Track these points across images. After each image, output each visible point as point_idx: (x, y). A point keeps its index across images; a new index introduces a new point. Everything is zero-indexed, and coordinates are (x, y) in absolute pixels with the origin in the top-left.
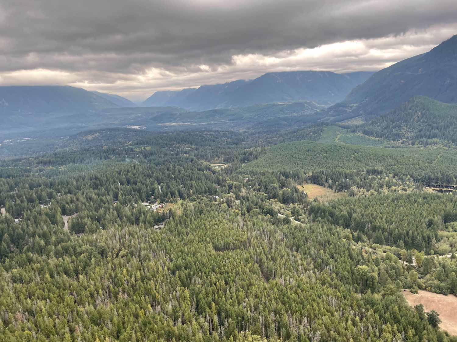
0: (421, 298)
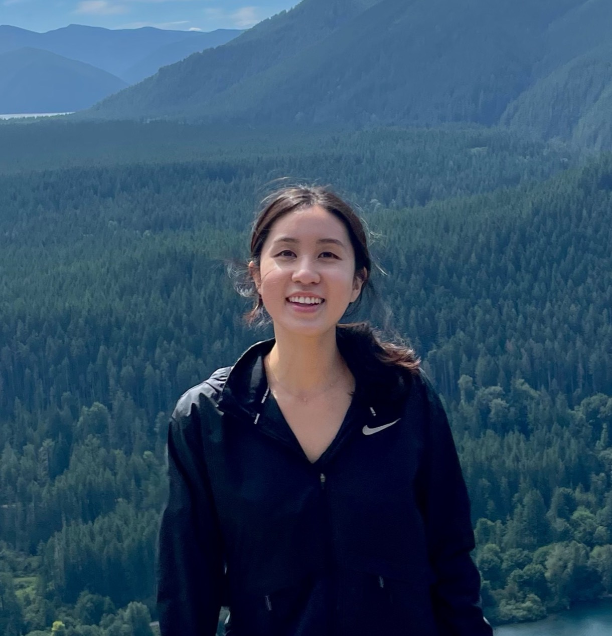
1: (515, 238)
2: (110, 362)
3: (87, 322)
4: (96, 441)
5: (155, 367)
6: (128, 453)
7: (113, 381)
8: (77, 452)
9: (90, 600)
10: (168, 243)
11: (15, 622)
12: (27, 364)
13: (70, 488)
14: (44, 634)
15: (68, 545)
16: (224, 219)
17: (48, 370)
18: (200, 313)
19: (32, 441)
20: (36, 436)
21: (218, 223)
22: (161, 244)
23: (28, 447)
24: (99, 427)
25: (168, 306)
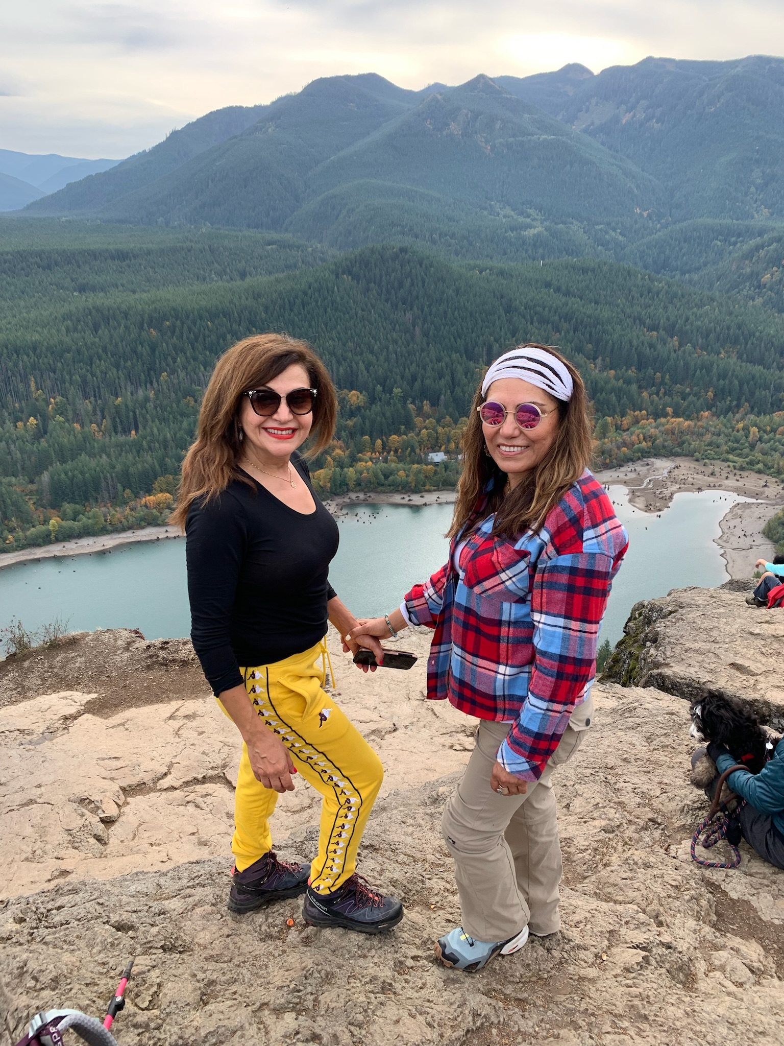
1: (298, 302)
2: (65, 373)
3: (47, 349)
4: (61, 419)
5: (93, 375)
6: (82, 426)
7: (67, 384)
8: (51, 425)
9: (68, 507)
10: (90, 300)
11: (26, 521)
12: (13, 374)
13: (50, 446)
14: (43, 528)
15: (52, 478)
16: (123, 285)
17: (26, 376)
18: (117, 345)
19: (21, 420)
20: (24, 417)
21: (121, 288)
22: (86, 301)
23: (20, 424)
24: (61, 411)
25: (97, 340)
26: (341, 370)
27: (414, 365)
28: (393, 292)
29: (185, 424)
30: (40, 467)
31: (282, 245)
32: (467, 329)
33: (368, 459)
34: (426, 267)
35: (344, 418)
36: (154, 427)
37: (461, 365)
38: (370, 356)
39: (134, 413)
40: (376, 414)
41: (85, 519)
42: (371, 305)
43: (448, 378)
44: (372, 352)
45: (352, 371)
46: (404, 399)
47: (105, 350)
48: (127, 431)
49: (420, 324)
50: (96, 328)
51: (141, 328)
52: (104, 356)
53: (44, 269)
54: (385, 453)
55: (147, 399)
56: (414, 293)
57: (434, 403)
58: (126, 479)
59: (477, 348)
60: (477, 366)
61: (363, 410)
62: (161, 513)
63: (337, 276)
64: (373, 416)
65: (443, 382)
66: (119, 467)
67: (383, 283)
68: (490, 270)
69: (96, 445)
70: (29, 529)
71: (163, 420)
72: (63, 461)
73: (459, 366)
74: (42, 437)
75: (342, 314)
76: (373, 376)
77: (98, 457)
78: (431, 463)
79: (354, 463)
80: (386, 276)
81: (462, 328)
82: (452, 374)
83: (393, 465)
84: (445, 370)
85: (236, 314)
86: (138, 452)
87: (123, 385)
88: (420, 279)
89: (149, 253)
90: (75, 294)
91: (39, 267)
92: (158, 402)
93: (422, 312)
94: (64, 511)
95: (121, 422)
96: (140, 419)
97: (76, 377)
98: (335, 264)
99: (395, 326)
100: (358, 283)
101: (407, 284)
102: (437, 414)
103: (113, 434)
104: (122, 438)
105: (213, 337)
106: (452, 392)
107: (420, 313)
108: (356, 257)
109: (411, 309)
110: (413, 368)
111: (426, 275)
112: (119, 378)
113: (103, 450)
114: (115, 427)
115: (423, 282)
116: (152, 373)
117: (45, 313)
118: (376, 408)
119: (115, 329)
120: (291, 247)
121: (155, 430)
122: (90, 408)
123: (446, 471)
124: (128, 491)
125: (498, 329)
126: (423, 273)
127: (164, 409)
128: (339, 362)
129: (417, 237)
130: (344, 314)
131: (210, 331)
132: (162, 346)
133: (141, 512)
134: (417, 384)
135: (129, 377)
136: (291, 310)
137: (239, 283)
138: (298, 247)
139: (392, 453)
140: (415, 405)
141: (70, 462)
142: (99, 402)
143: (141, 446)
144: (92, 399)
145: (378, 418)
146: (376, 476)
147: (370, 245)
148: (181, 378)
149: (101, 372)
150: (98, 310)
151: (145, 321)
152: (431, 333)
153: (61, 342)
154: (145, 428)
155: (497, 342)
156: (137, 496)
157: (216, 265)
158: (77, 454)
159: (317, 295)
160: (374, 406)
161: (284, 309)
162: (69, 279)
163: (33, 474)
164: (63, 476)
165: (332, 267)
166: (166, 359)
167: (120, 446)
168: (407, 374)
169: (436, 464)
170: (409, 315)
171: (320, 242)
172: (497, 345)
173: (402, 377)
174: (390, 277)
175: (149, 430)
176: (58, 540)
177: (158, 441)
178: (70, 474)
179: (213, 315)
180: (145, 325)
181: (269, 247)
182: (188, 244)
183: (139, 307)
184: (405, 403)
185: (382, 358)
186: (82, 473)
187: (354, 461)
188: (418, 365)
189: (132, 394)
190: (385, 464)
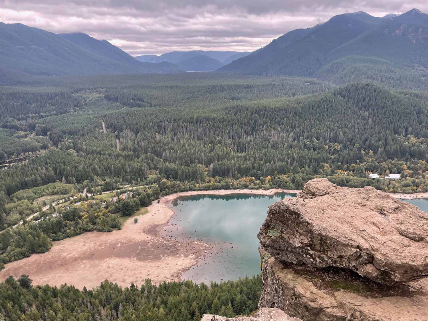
0: (9, 270)
2: (223, 129)
4: (220, 145)
6: (226, 148)
7: (223, 133)
8: (216, 147)
9: (218, 178)
10: (235, 103)
11: (203, 181)
12: (206, 128)
13: (215, 155)
14: (209, 184)
15: (214, 166)
16: (247, 98)
17: (210, 129)
18: (242, 120)
19: (206, 145)
20: (207, 143)
21: (246, 99)
22: (234, 103)
23: (206, 146)
24: (220, 142)
25: (236, 117)
26: (332, 134)
27: (367, 134)
28: (360, 103)
29: (264, 151)
30: (210, 162)
31: (312, 83)
32: (396, 120)
33: (340, 173)
34: (378, 93)
35: (330, 155)
36: (252, 151)
37: (391, 136)
38: (346, 129)
39: (245, 145)
40: (346, 154)
41: (223, 183)
42: (349, 107)
43: (383, 141)
44: (347, 128)
45: (336, 135)
46: (360, 149)
47: (238, 122)
48: (242, 152)
49: (372, 117)
50: (236, 113)
51: (252, 114)
52: (237, 123)
53: (221, 91)
54: (348, 171)
55: (251, 141)
56: (371, 103)
57: (375, 152)
58: (239, 170)
59: (400, 129)
60: (399, 137)
61: (339, 152)
62: (250, 184)
63: (335, 95)
64: (344, 155)
65: (381, 143)
66: (237, 165)
67: (356, 99)
68: (410, 94)
69: (230, 156)
70: (203, 184)
71: (255, 149)
72: (218, 161)
73: (390, 136)
74: (212, 151)
75: (335, 111)
76: (346, 137)
77: (230, 161)
78: (370, 178)
79: (333, 174)
80: (358, 96)
81: (393, 120)
82: (386, 139)
83: (351, 177)
84: (382, 137)
85: (289, 110)
86: (245, 160)
87: (243, 135)
88: (374, 97)
89: (259, 86)
90: (230, 101)
91: (219, 90)
92: (254, 142)
93: (373, 111)
94: (216, 179)
95: (240, 149)
96: (247, 148)
97: (227, 131)
98: (335, 91)
99: (359, 117)
100: (344, 98)
101: (367, 99)
102: (376, 157)
103: (237, 152)
104: (240, 155)
105: (279, 119)
106: (385, 148)
107: (372, 112)
108: (344, 88)
109: (368, 110)
110: (366, 136)
111: (377, 95)
112: (242, 132)
113: (233, 158)
114: (238, 150)
115: (376, 99)
116: (254, 131)
117: (219, 107)
118: (346, 151)
119: (243, 114)
120: (315, 84)
121: (252, 153)
122: (230, 142)
123: (378, 182)
124: (239, 174)
125: (412, 121)
126: (376, 95)
127: (256, 145)
128: (331, 131)
129: (374, 79)
130: (336, 111)
131: (278, 116)
132: (259, 121)
133: (243, 183)
134: (367, 143)
135: (245, 132)
136: (313, 109)
137: (292, 98)
138: (318, 84)
139: (351, 172)
140: (365, 151)
141: (220, 161)
142: (234, 140)
143: (246, 158)
144: (231, 139)
145: (347, 156)
146: (343, 181)
147: (352, 83)
148: (264, 134)
149: (236, 129)
150: (237, 107)
151: (254, 111)
152: (377, 121)
153: (223, 118)
154: (248, 152)
155: (411, 126)
156: (242, 176)
157: (283, 91)
158: (224, 159)
159: (325, 103)
160: (345, 151)
161: (310, 108)
162: (228, 96)
163: (207, 164)
164: (218, 166)
165: (333, 92)
166: (260, 126)
167: (238, 157)
168: (363, 138)
169: (373, 179)
170: (366, 113)
171: (329, 81)
172: (411, 128)
173: (360, 139)
174: (360, 96)
175: (250, 152)
176: (213, 189)
177: (253, 157)
178: (220, 166)
179: (280, 110)
180: (254, 113)
181: (306, 84)
182: (274, 83)
183: (253, 106)
184: (360, 150)
185: (351, 130)
186: (224, 165)
187: (333, 173)
188: (369, 135)
189: (245, 138)
190: (347, 176)
